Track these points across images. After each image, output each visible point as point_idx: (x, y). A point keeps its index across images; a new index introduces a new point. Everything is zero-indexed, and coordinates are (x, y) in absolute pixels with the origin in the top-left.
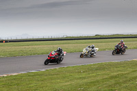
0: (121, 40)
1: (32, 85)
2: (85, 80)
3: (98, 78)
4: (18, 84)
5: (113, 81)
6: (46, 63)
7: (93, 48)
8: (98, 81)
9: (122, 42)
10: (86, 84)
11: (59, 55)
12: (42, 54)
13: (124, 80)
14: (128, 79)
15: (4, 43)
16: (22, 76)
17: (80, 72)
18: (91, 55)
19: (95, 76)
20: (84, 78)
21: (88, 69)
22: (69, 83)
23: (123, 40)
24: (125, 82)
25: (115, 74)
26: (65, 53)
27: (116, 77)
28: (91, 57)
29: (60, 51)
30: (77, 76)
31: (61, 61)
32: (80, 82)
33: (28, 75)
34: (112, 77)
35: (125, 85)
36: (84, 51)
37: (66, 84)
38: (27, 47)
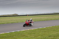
1: (40, 34)
4: (34, 33)
12: (44, 20)
15: (28, 16)
16: (36, 30)
33: (38, 29)
38: (37, 17)
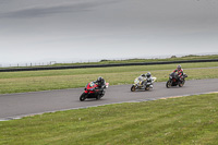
0: (177, 65)
2: (85, 133)
3: (106, 130)
5: (129, 133)
6: (83, 98)
7: (149, 76)
8: (105, 134)
9: (180, 69)
10: (87, 139)
11: (100, 87)
13: (147, 130)
14: (153, 129)
17: (77, 120)
18: (146, 87)
19: (101, 126)
20: (84, 129)
21: (90, 115)
22: (58, 138)
23: (180, 65)
24: (147, 134)
25: (132, 121)
26: (107, 85)
27: (133, 126)
28: (146, 90)
29: (101, 82)
30: (72, 127)
31: (102, 95)
32: (78, 135)
34: (127, 127)
35: (147, 139)
36: (137, 82)
37: (55, 139)
